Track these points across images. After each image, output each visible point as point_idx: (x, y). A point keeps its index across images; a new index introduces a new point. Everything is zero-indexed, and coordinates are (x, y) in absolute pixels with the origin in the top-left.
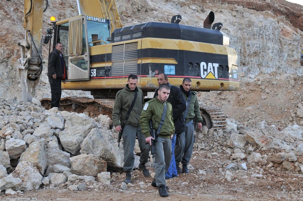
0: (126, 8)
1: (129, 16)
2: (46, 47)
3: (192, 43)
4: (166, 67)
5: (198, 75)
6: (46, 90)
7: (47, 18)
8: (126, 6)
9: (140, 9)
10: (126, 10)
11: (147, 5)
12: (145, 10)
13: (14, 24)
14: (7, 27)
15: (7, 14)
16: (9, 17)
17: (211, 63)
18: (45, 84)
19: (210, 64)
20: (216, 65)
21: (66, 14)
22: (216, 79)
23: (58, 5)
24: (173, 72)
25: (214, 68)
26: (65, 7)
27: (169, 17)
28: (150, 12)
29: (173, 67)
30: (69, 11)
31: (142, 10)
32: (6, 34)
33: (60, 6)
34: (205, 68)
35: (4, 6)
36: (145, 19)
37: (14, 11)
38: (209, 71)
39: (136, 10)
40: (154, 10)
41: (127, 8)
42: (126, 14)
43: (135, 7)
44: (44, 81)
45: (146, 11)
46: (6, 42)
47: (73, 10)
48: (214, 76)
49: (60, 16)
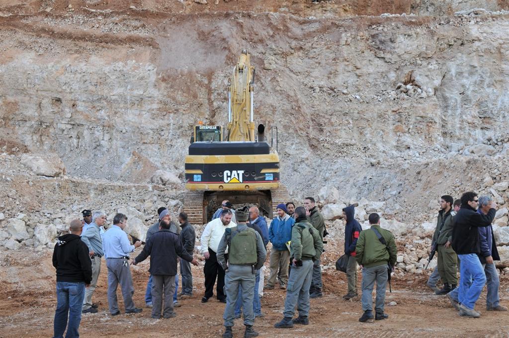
0: (426, 47)
1: (429, 58)
2: (294, 117)
3: (217, 158)
4: (195, 176)
5: (221, 181)
6: (289, 161)
7: (313, 79)
8: (428, 45)
9: (452, 43)
10: (426, 50)
11: (467, 35)
12: (460, 42)
13: (267, 95)
14: (261, 99)
15: (263, 86)
16: (263, 88)
17: (236, 171)
18: (289, 155)
19: (234, 172)
20: (241, 172)
21: (338, 70)
22: (241, 183)
23: (330, 61)
24: (200, 180)
25: (238, 174)
26: (338, 61)
27: (503, 46)
28: (467, 45)
29: (200, 176)
30: (343, 66)
31: (456, 43)
32: (259, 106)
33: (333, 62)
34: (229, 175)
35: (261, 78)
36: (453, 58)
37: (270, 80)
38: (232, 176)
39: (446, 45)
40: (476, 40)
41: (428, 46)
42: (425, 56)
43: (442, 43)
44: (289, 153)
45: (462, 44)
46: (260, 114)
47: (347, 63)
48: (239, 180)
49: (331, 73)
